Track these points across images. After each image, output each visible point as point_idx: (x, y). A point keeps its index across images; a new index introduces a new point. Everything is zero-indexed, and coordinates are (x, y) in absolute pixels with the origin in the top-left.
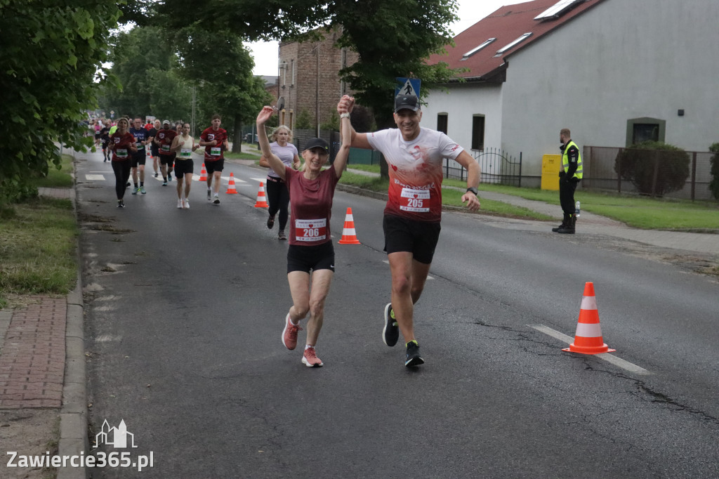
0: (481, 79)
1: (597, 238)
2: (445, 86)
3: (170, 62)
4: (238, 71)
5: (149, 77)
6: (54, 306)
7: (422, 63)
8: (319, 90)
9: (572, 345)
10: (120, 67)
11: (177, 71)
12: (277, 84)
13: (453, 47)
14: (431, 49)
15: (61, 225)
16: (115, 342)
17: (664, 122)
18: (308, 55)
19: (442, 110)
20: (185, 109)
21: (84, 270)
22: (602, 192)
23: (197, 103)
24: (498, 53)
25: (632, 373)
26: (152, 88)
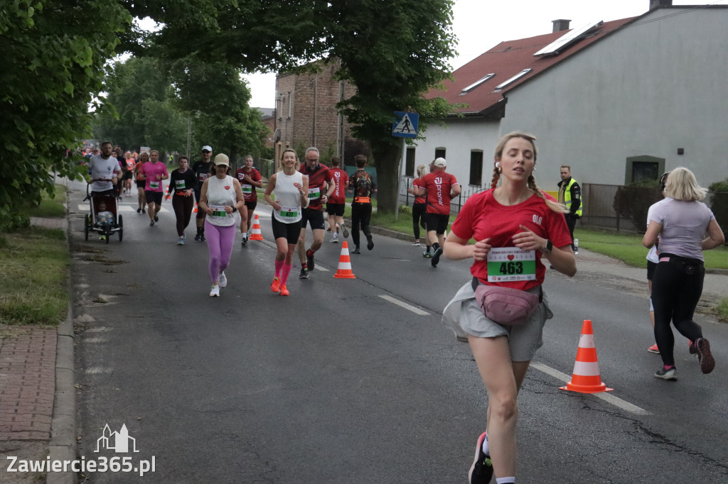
0: (480, 114)
1: (596, 276)
2: (443, 120)
3: (167, 93)
4: (234, 102)
5: (144, 108)
6: (45, 337)
7: (420, 98)
8: (316, 123)
9: (570, 383)
10: (115, 97)
11: (173, 103)
12: (274, 117)
13: (452, 81)
14: (429, 84)
15: (54, 255)
16: (106, 373)
17: (663, 161)
18: (305, 87)
19: (440, 145)
20: (180, 140)
21: (75, 301)
22: (601, 230)
23: (193, 134)
24: (496, 89)
25: (631, 413)
26: (147, 118)
